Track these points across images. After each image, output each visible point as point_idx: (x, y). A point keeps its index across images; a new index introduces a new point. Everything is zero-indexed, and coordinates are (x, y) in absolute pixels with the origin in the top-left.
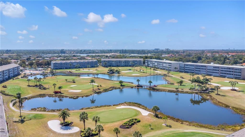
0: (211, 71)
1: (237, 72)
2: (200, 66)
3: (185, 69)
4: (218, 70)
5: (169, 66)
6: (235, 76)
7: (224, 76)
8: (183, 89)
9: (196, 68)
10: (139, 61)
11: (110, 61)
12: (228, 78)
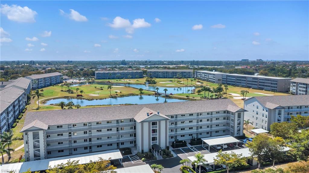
0: (251, 83)
1: (273, 84)
2: (241, 78)
3: (228, 81)
4: (257, 82)
5: (213, 77)
6: (272, 88)
7: (262, 88)
8: (194, 98)
9: (237, 80)
10: (189, 72)
11: (157, 72)
12: (265, 90)
